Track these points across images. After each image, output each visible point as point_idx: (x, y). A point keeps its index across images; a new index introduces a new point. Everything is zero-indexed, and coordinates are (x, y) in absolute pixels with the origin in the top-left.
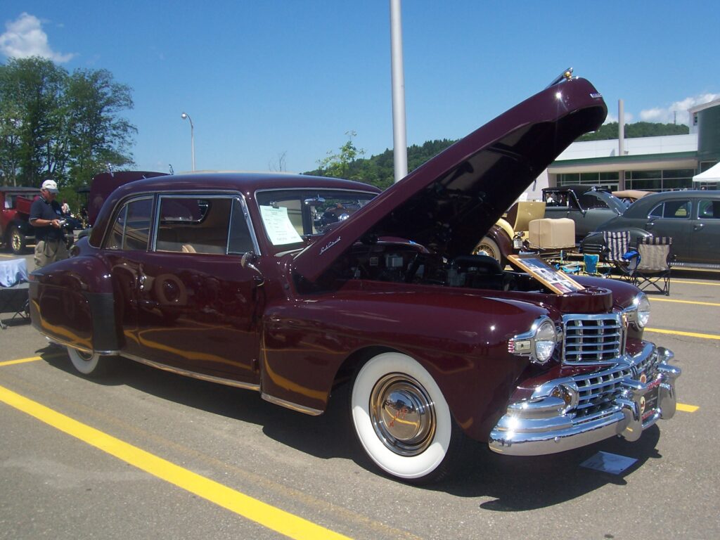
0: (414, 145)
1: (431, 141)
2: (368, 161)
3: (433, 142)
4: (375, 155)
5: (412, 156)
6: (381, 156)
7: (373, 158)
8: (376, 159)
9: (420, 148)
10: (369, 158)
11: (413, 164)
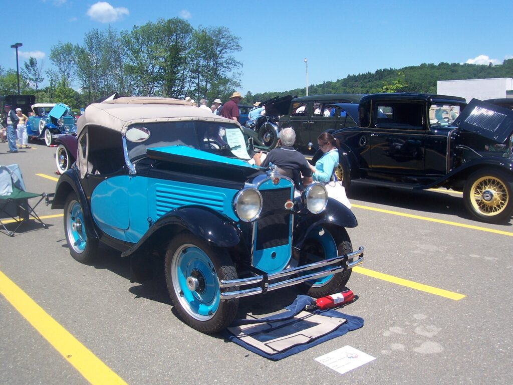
0: (369, 72)
1: (381, 70)
2: (335, 83)
3: (382, 70)
4: (340, 79)
5: (367, 80)
6: (345, 79)
7: (338, 81)
8: (341, 82)
9: (373, 74)
10: (336, 81)
11: (368, 86)
